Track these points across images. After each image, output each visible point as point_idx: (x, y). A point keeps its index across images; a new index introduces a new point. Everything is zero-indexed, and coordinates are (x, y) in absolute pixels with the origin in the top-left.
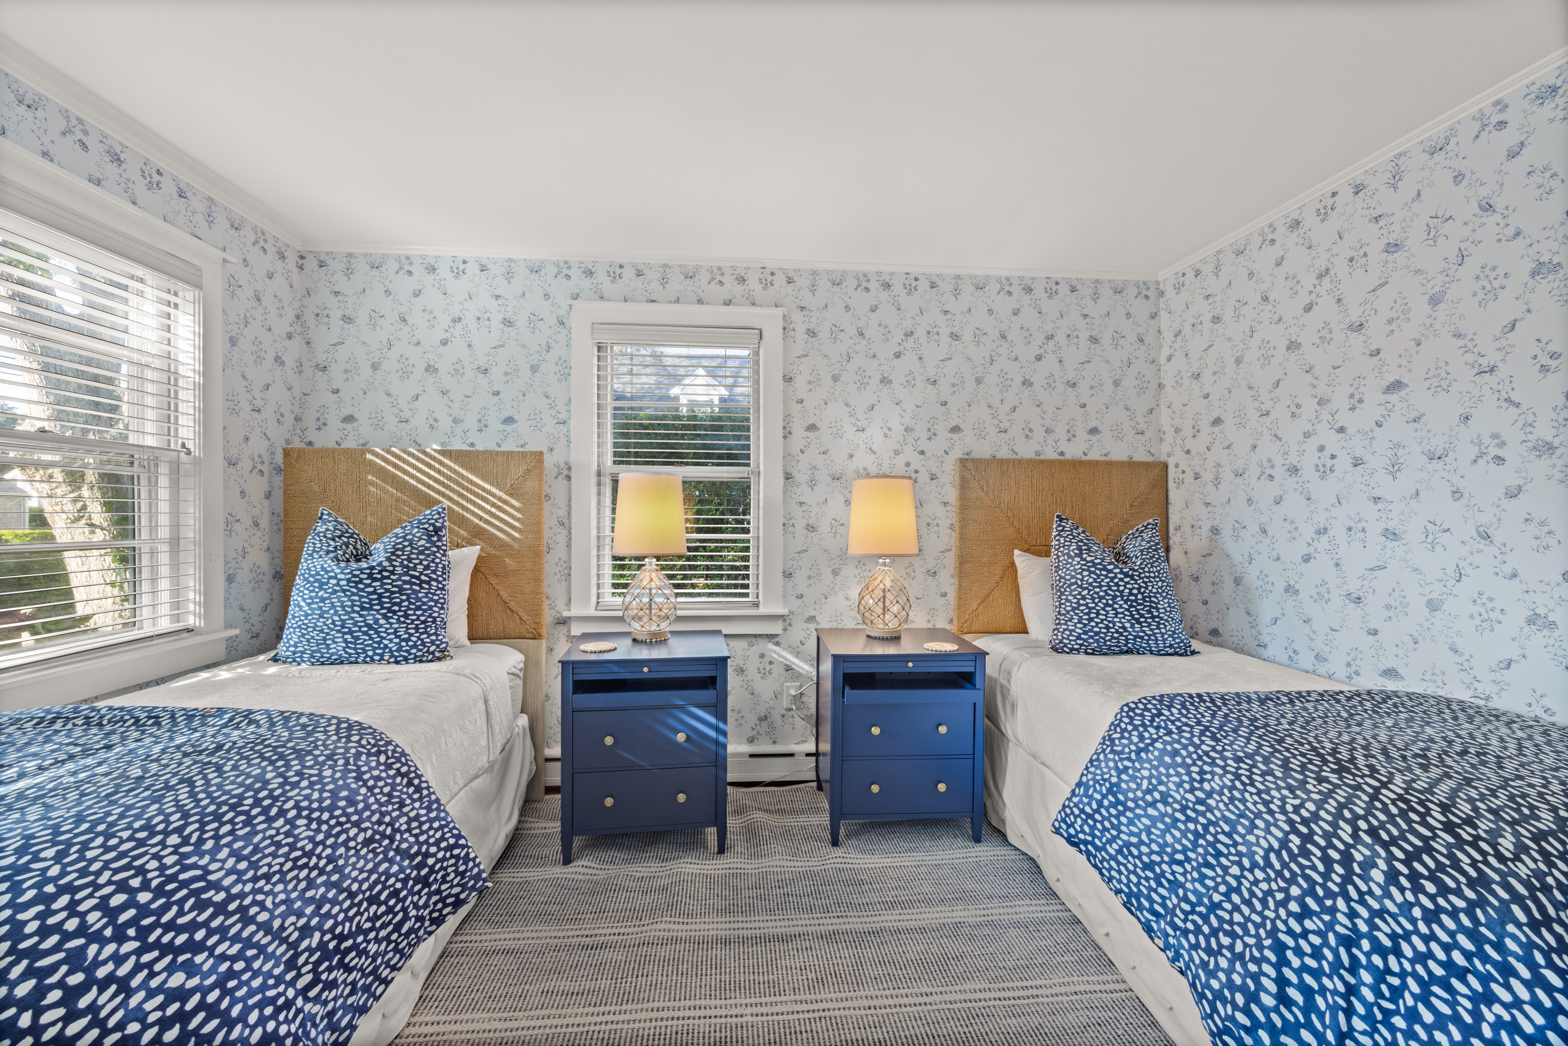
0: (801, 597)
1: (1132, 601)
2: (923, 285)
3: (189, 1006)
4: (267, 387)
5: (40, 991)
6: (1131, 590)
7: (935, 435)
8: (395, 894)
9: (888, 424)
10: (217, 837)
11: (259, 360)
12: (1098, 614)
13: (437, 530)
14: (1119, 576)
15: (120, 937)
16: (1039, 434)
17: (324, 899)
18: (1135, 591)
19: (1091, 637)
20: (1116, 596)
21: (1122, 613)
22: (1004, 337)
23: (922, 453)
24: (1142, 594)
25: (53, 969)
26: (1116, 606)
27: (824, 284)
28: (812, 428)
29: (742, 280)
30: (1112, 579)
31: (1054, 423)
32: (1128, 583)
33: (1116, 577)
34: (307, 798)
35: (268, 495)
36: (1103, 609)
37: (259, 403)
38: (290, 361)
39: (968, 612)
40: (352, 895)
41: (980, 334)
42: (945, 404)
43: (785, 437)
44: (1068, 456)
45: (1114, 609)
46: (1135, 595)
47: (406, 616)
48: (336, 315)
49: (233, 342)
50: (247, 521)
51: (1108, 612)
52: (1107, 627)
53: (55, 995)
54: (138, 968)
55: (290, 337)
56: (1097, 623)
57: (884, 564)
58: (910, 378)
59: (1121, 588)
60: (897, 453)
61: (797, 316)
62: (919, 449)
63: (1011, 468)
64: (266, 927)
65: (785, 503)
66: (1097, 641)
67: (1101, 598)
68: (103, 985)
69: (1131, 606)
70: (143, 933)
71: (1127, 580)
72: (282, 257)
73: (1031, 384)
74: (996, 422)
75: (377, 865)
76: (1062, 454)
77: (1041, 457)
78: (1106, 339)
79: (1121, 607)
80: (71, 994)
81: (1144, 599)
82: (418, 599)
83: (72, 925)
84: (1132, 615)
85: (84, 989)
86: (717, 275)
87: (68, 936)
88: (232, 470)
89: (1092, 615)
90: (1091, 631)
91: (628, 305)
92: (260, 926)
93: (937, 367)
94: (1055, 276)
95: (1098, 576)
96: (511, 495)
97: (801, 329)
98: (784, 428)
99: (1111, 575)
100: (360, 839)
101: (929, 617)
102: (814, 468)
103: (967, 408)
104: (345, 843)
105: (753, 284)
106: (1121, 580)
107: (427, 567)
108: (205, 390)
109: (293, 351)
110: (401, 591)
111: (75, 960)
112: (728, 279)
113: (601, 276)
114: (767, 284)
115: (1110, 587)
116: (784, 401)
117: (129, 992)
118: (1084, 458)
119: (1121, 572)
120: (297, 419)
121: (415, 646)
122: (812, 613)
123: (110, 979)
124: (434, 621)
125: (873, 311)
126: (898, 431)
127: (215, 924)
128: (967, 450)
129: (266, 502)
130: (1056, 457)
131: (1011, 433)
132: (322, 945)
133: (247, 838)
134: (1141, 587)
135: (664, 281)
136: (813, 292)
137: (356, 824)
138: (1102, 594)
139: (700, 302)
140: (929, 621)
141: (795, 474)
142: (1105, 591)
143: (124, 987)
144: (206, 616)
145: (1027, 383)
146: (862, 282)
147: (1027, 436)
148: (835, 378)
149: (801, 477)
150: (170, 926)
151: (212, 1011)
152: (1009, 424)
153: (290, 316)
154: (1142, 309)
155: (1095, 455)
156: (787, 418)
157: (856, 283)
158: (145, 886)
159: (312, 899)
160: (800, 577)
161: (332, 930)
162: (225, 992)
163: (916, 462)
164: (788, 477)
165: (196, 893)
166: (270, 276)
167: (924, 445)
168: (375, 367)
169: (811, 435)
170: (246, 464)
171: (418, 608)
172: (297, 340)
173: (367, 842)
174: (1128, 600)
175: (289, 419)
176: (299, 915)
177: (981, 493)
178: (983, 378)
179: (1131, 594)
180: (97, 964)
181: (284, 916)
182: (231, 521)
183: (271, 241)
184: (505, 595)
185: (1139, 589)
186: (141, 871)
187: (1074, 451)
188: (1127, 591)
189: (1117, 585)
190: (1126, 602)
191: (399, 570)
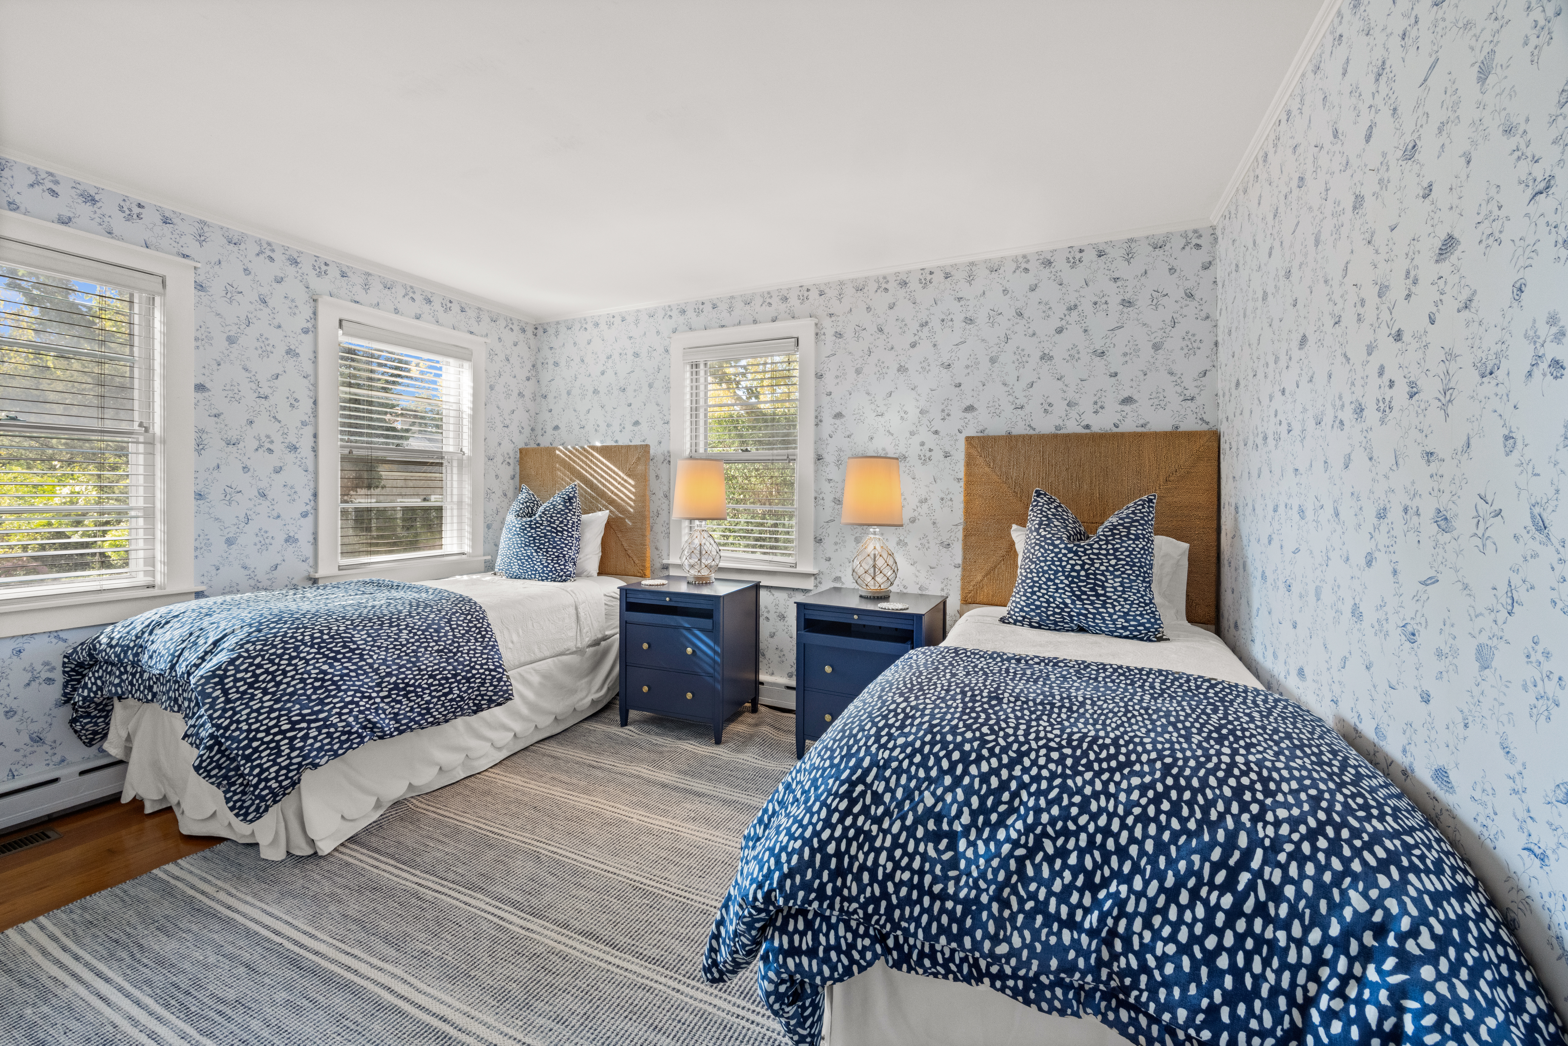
0: (829, 559)
1: (1073, 577)
2: (938, 277)
3: (327, 678)
4: (513, 412)
5: (283, 654)
6: (1073, 566)
7: (949, 415)
8: (447, 679)
9: (905, 408)
10: (365, 626)
11: (508, 396)
12: (1040, 588)
13: (570, 499)
14: (1064, 551)
15: (312, 647)
16: (1060, 408)
17: (404, 666)
18: (1078, 568)
19: (1032, 610)
20: (1058, 571)
21: (1063, 588)
22: (1020, 315)
23: (936, 432)
24: (1086, 570)
25: (289, 649)
26: (1057, 581)
27: (849, 291)
28: (839, 415)
29: (785, 299)
30: (1057, 554)
31: (1077, 396)
32: (1071, 559)
33: (1060, 552)
34: (415, 623)
35: (513, 478)
36: (1045, 583)
37: (507, 422)
38: (528, 394)
39: (973, 583)
40: (420, 670)
41: (994, 315)
42: (959, 385)
43: (817, 425)
44: (1095, 429)
45: (1055, 584)
46: (1078, 572)
47: (547, 552)
48: (551, 362)
49: (492, 388)
50: (499, 493)
51: (1049, 586)
52: (1048, 602)
53: (287, 657)
54: (313, 658)
55: (528, 379)
56: (1039, 597)
57: (875, 533)
58: (925, 365)
59: (1064, 564)
60: (912, 433)
61: (827, 323)
62: (934, 429)
63: (1020, 444)
64: (371, 666)
65: (816, 480)
66: (1039, 615)
67: (1045, 572)
68: (301, 659)
69: (1072, 582)
70: (320, 648)
71: (1070, 555)
72: (523, 331)
73: (1051, 358)
74: (1011, 399)
75: (439, 663)
76: (1087, 427)
77: (1062, 432)
78: (1143, 301)
79: (1062, 582)
80: (291, 658)
81: (1087, 576)
82: (555, 542)
83: (300, 638)
84: (1073, 592)
85: (295, 658)
86: (767, 298)
87: (297, 641)
88: (490, 463)
89: (1036, 589)
90: (1033, 604)
91: (708, 332)
92: (367, 664)
93: (951, 351)
94: (1078, 244)
95: (1046, 550)
96: (629, 476)
97: (829, 332)
98: (816, 417)
99: (1057, 550)
100: (436, 648)
101: (942, 586)
102: (840, 450)
103: (981, 388)
104: (426, 648)
105: (794, 301)
106: (1065, 555)
107: (561, 522)
108: (474, 418)
109: (529, 388)
110: (545, 536)
111: (296, 648)
112: (775, 301)
113: (690, 313)
114: (803, 299)
115: (1053, 562)
116: (816, 395)
117: (308, 665)
118: (1115, 430)
119: (1066, 548)
120: (533, 430)
121: (551, 571)
122: (839, 574)
123: (304, 658)
124: (564, 556)
125: (891, 308)
126: (913, 413)
127: (347, 655)
128: (981, 428)
129: (511, 482)
130: (1080, 430)
131: (1028, 409)
132: (395, 683)
133: (377, 630)
134: (1084, 563)
135: (731, 309)
136: (840, 300)
137: (436, 641)
138: (1046, 568)
139: (755, 322)
140: (942, 590)
141: (825, 455)
142: (1049, 566)
143: (307, 662)
144: (473, 547)
145: (1045, 357)
146: (882, 284)
147: (1046, 411)
148: (858, 372)
149: (829, 458)
150: (330, 649)
151: (334, 683)
152: (1025, 400)
153: (529, 366)
154: (1191, 261)
155: (1129, 426)
156: (818, 409)
157: (876, 285)
158: (328, 634)
159: (398, 664)
160: (828, 542)
161: (403, 679)
162: (342, 679)
163: (931, 441)
164: (819, 458)
165: (345, 642)
166: (515, 344)
167: (938, 425)
168: (569, 393)
169: (838, 422)
170: (499, 459)
171: (554, 547)
172: (533, 381)
173: (438, 651)
174: (1069, 576)
175: (527, 431)
176: (388, 667)
177: (987, 469)
178: (998, 357)
179: (1072, 570)
180: (302, 652)
181: (380, 665)
182: (489, 493)
183: (516, 323)
184: (625, 545)
185: (1082, 566)
186: (330, 629)
187: (1101, 423)
188: (1069, 566)
189: (1060, 560)
190: (1067, 578)
191: (545, 523)
